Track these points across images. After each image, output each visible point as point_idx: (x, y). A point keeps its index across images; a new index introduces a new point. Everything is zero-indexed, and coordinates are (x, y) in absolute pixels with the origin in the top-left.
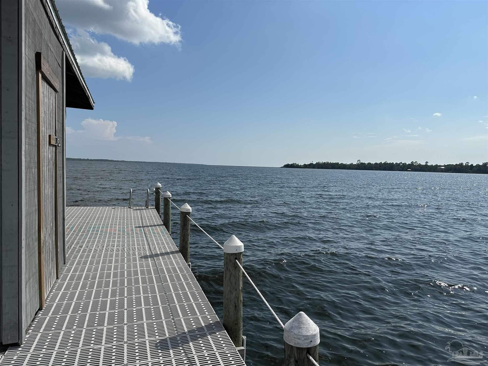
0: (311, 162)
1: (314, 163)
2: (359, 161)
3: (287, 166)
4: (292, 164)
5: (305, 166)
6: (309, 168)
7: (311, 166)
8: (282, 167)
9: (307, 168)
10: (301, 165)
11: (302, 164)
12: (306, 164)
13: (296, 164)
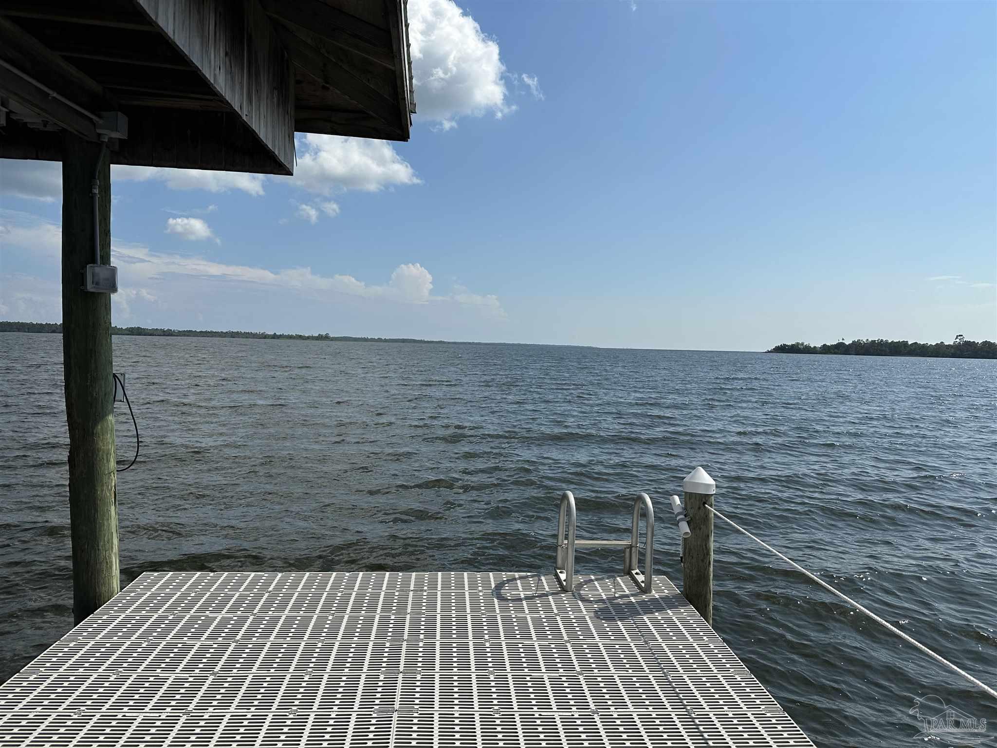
0: (841, 341)
1: (848, 342)
2: (959, 338)
3: (782, 349)
4: (793, 345)
5: (826, 350)
6: (835, 353)
7: (840, 349)
8: (769, 352)
9: (831, 353)
10: (815, 347)
11: (819, 345)
12: (828, 344)
13: (802, 344)
